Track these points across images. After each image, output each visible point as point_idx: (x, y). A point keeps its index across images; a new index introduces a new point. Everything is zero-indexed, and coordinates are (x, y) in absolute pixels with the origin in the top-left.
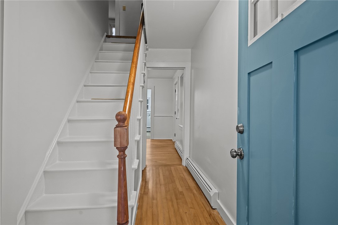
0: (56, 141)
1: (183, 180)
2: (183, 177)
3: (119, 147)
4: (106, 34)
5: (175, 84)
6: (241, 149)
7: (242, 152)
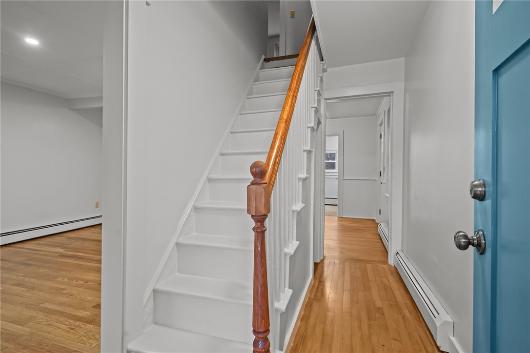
0: (192, 205)
1: (387, 289)
2: (388, 284)
3: (254, 214)
4: (263, 57)
5: (381, 125)
6: (481, 233)
7: (482, 238)
